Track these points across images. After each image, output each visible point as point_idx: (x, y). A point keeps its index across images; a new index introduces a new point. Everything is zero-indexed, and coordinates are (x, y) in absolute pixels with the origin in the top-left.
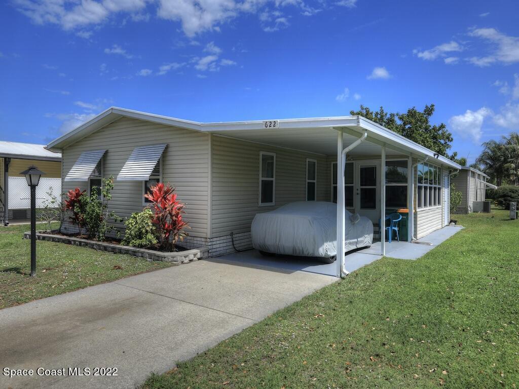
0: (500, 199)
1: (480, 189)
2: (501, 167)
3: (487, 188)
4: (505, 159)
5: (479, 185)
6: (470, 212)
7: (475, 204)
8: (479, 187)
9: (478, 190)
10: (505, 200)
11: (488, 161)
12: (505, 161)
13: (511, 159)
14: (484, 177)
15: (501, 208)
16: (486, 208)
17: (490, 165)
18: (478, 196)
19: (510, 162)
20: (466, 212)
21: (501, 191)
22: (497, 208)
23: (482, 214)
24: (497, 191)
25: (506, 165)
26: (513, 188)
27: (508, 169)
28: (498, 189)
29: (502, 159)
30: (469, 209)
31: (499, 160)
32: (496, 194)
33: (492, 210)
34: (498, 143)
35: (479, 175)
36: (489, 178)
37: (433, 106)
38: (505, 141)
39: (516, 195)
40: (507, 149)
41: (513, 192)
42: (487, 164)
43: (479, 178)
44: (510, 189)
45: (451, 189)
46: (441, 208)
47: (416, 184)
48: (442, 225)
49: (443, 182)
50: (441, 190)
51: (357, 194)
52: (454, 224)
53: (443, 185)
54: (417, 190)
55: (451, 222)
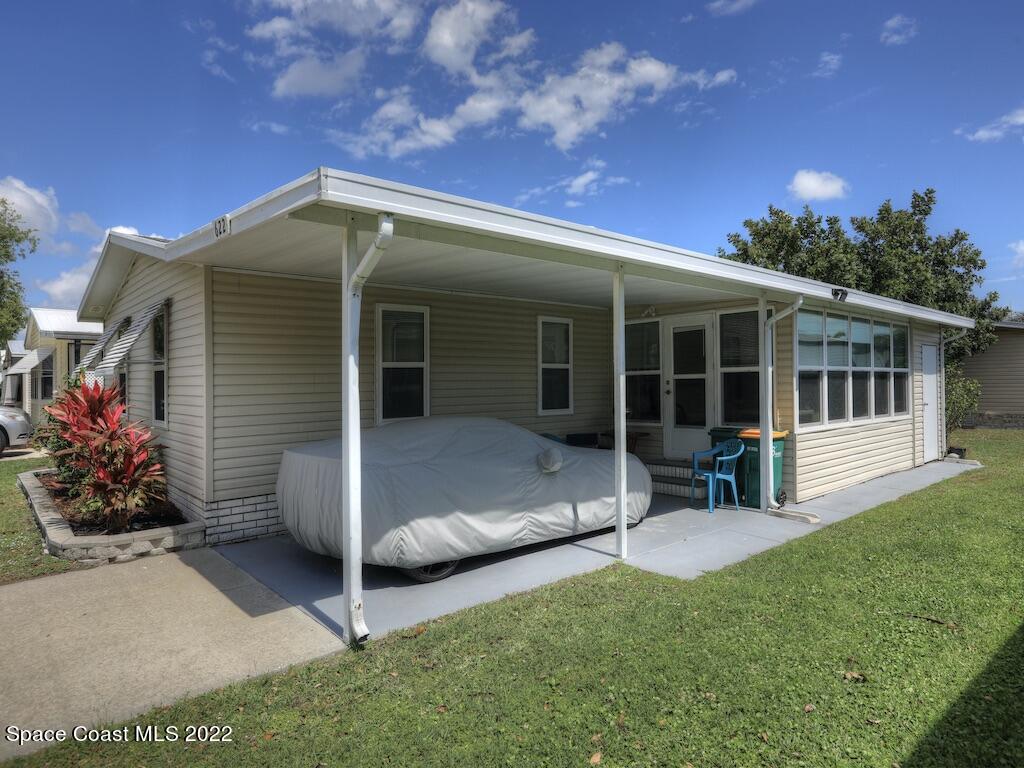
37: (930, 191)
46: (911, 421)
47: (792, 367)
48: (913, 460)
49: (917, 360)
50: (910, 378)
51: (668, 392)
52: (957, 456)
53: (917, 366)
54: (795, 381)
55: (949, 452)
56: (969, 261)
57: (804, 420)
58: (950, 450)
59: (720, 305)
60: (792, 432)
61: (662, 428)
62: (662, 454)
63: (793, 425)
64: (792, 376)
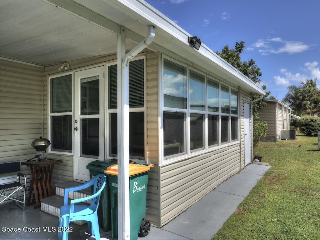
0: (303, 127)
1: (287, 119)
2: (300, 103)
3: (292, 118)
4: (303, 98)
5: (285, 116)
6: (278, 140)
7: (283, 132)
8: (285, 118)
9: (285, 121)
10: (307, 128)
11: (291, 100)
12: (303, 99)
13: (307, 98)
14: (289, 110)
15: (303, 134)
16: (292, 136)
17: (292, 103)
18: (285, 125)
19: (306, 100)
20: (275, 140)
21: (303, 120)
22: (300, 134)
23: (290, 141)
24: (300, 121)
25: (304, 102)
26: (313, 118)
27: (305, 105)
28: (301, 119)
29: (301, 98)
30: (278, 137)
31: (299, 99)
32: (299, 123)
33: (297, 137)
34: (298, 87)
35: (285, 108)
36: (293, 111)
37: (242, 42)
38: (303, 85)
39: (316, 124)
40: (304, 91)
41: (313, 122)
42: (290, 102)
43: (285, 111)
44: (311, 119)
45: (254, 119)
46: (239, 144)
47: (157, 108)
48: (240, 166)
49: (242, 110)
50: (239, 120)
51: (76, 129)
52: (258, 161)
53: (242, 114)
54: (160, 120)
55: (255, 158)
56: (256, 72)
57: (168, 152)
58: (255, 157)
59: (108, 58)
60: (156, 165)
61: (72, 156)
62: (72, 177)
63: (157, 158)
64: (157, 116)
